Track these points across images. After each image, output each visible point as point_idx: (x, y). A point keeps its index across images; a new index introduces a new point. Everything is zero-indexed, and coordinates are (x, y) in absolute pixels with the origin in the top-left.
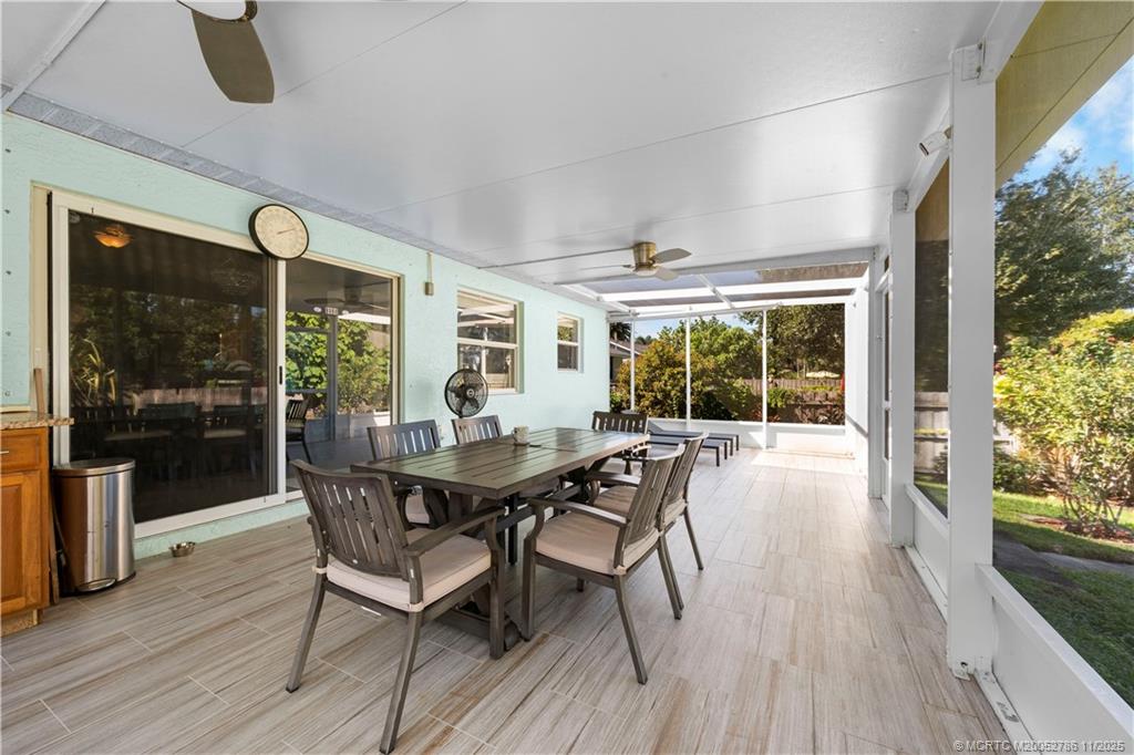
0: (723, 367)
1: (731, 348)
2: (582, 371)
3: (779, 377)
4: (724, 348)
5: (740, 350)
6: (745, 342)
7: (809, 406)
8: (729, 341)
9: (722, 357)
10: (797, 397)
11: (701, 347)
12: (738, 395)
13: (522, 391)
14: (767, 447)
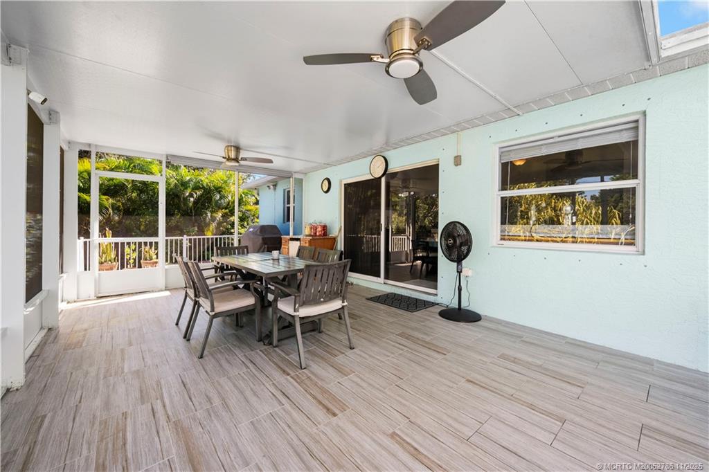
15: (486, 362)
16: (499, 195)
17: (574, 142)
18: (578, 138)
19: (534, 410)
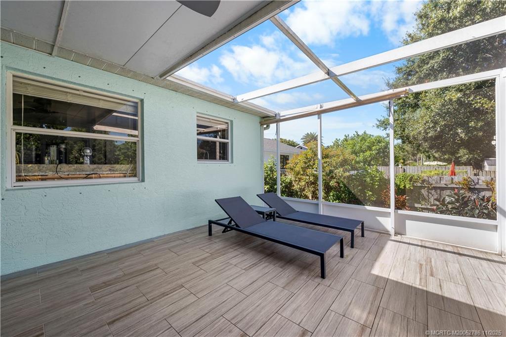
0: (369, 159)
1: (374, 148)
2: (232, 162)
3: (405, 165)
4: (370, 148)
5: (380, 149)
6: (383, 144)
7: (435, 188)
8: (373, 144)
9: (368, 153)
10: (424, 181)
11: (355, 148)
12: (372, 179)
13: (143, 180)
14: (396, 234)
15: (93, 302)
16: (14, 130)
17: (97, 101)
18: (100, 99)
19: (168, 295)
